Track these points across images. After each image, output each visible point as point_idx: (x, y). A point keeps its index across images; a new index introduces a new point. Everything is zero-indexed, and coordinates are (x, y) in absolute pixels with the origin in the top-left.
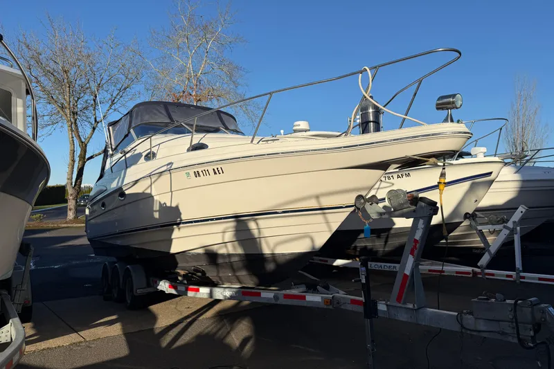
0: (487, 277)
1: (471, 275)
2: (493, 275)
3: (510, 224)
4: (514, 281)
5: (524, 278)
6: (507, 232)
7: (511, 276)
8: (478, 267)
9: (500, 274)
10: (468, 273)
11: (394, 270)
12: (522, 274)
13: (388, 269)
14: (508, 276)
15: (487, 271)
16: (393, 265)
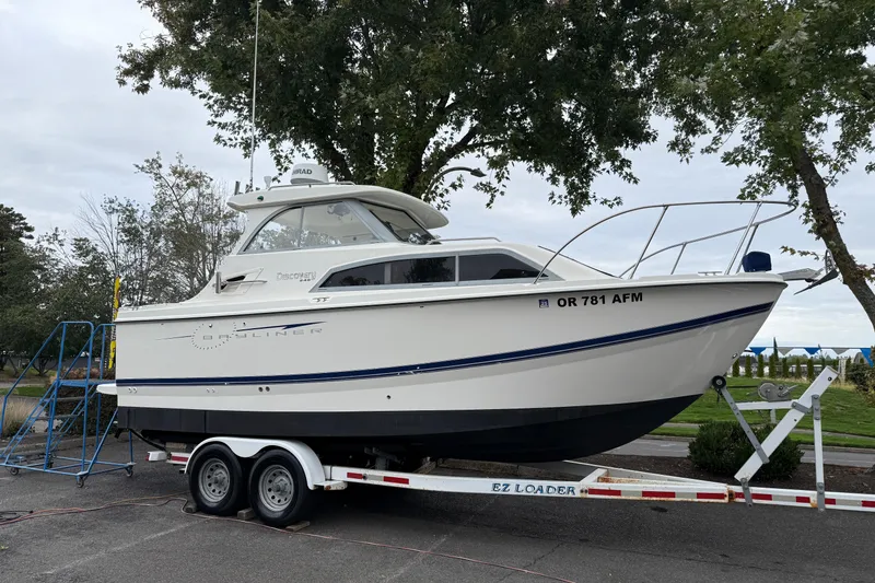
0: (755, 501)
1: (726, 500)
2: (769, 497)
3: (805, 400)
4: (814, 509)
5: (832, 501)
6: (799, 416)
7: (807, 500)
8: (737, 483)
9: (783, 495)
10: (721, 496)
11: (571, 495)
12: (829, 495)
13: (556, 495)
14: (799, 499)
15: (755, 490)
16: (566, 484)
